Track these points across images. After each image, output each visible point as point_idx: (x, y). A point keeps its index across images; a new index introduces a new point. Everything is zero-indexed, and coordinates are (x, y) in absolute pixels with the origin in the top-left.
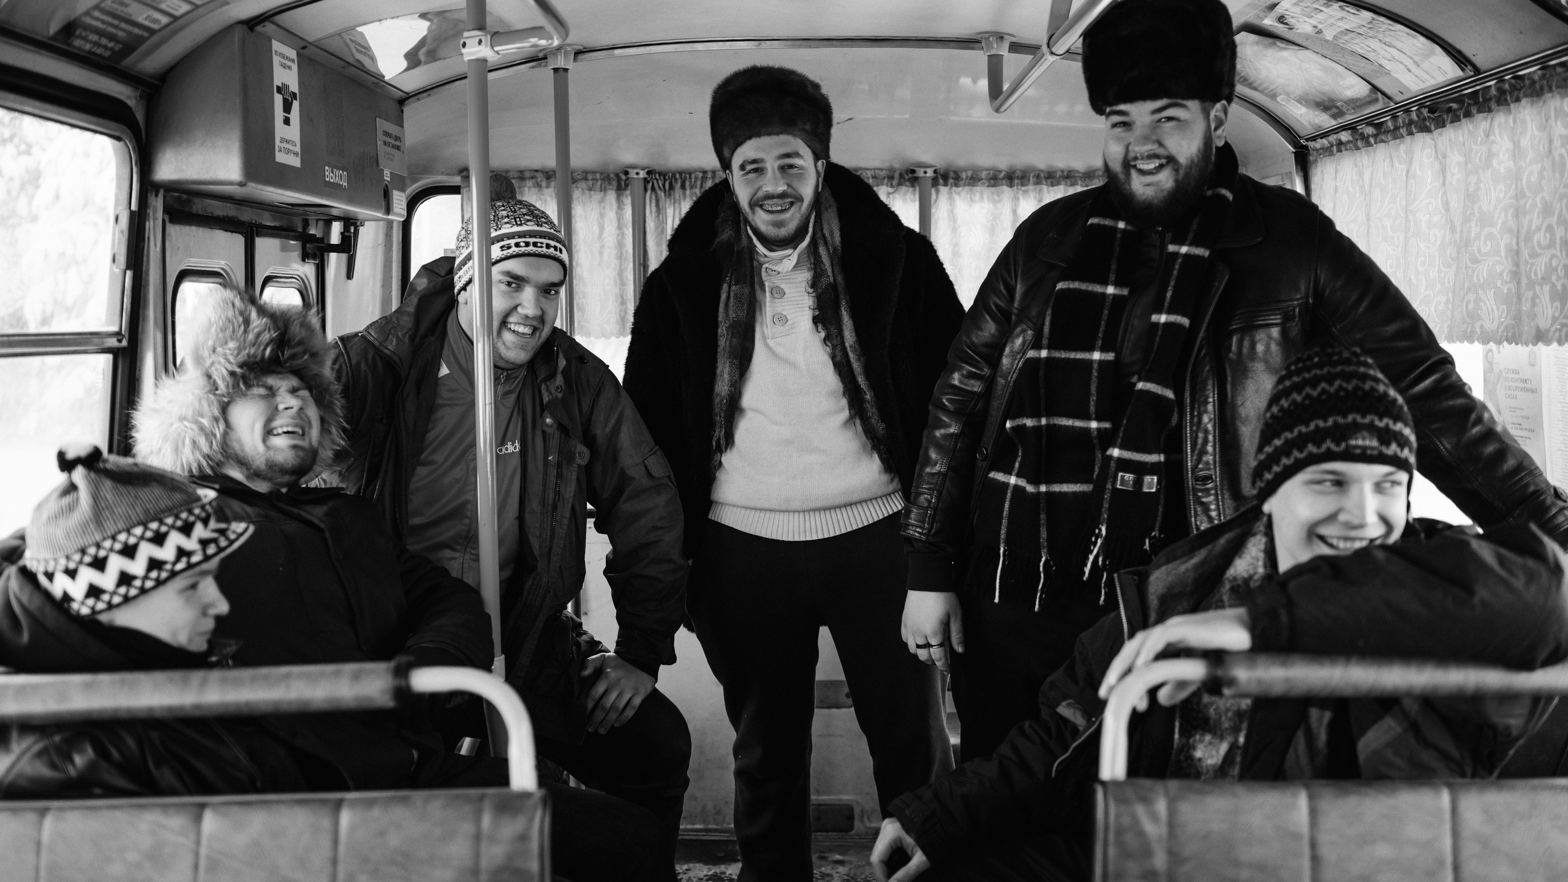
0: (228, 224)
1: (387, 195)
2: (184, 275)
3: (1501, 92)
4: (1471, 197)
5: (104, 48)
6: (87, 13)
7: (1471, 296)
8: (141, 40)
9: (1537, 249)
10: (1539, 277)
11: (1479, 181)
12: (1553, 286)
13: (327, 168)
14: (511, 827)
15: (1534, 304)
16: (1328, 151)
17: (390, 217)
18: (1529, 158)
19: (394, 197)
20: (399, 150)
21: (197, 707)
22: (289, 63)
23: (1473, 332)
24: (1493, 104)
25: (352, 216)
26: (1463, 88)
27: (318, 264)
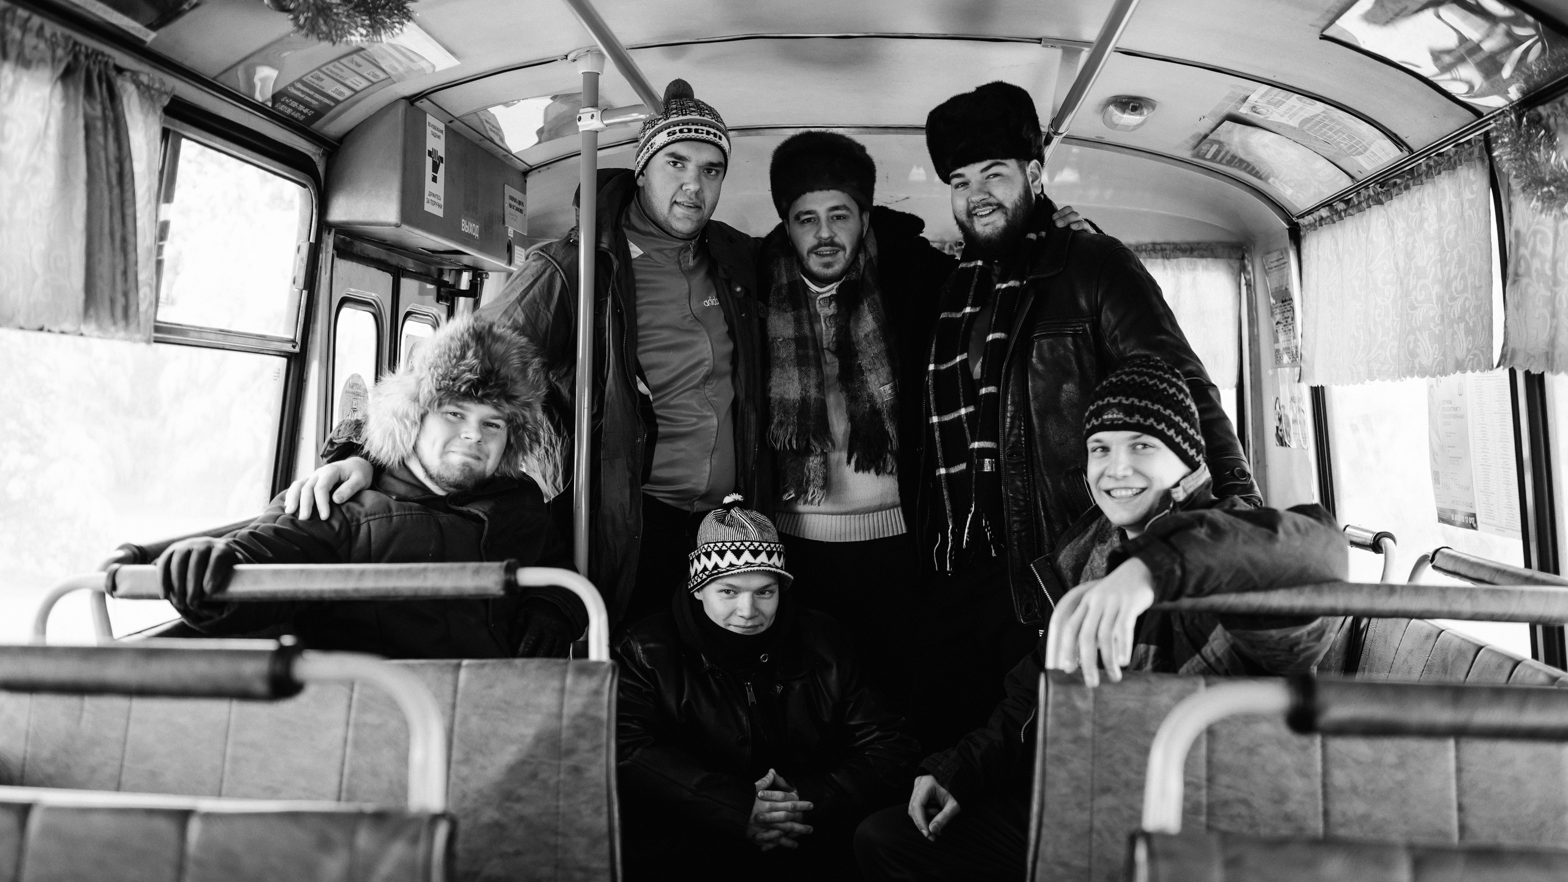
0: (381, 265)
1: (510, 249)
2: (344, 301)
3: (1429, 167)
4: (1409, 256)
5: (299, 113)
6: (292, 85)
7: (1411, 338)
8: (329, 108)
9: (1455, 294)
10: (1457, 317)
11: (1415, 241)
12: (1467, 323)
13: (463, 220)
14: (588, 684)
15: (1453, 340)
16: (1313, 226)
17: (512, 268)
18: (1447, 220)
19: (516, 251)
20: (522, 213)
21: (357, 590)
22: (439, 133)
23: (1413, 367)
24: (1424, 178)
25: (480, 265)
26: (1403, 166)
27: (448, 307)
